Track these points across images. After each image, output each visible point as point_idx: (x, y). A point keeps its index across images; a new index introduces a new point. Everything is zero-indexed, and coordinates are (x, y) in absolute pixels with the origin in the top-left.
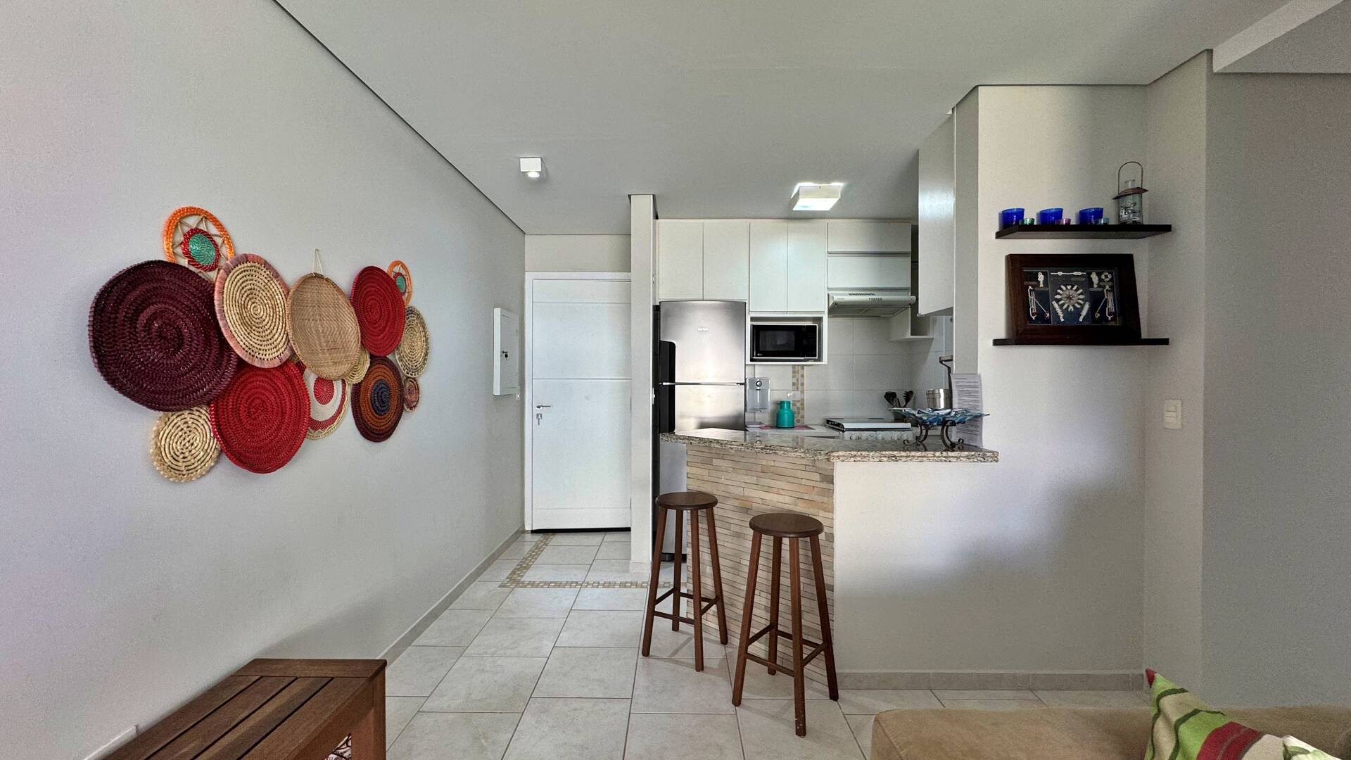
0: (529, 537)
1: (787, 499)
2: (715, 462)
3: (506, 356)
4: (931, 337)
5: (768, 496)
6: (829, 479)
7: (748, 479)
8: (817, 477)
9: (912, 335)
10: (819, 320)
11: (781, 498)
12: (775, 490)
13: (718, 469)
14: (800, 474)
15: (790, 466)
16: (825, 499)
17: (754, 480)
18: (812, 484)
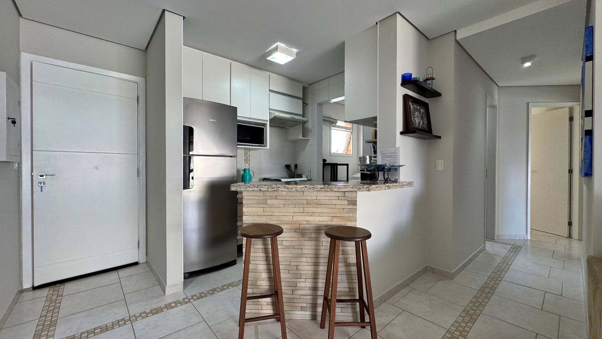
0: (31, 294)
1: (326, 219)
2: (269, 202)
3: (14, 122)
4: (309, 139)
5: (311, 219)
6: (354, 203)
7: (296, 210)
8: (346, 202)
9: (302, 137)
10: (264, 125)
11: (321, 219)
12: (317, 214)
13: (272, 206)
14: (334, 202)
15: (328, 198)
16: (351, 215)
17: (301, 210)
18: (343, 207)
